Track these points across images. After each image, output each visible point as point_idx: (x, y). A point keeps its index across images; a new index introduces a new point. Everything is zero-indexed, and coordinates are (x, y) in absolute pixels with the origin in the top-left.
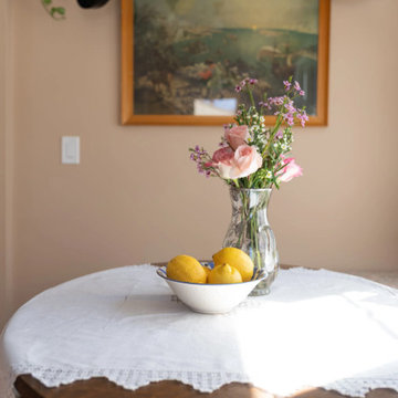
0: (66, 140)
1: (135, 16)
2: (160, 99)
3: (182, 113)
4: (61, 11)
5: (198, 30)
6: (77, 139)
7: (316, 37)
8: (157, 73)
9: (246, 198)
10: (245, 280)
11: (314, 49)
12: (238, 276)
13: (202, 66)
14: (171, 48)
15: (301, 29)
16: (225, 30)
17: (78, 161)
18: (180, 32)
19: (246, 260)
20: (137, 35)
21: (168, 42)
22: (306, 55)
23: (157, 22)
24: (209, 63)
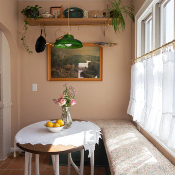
0: (33, 85)
1: (51, 52)
2: (58, 74)
3: (64, 78)
4: (32, 52)
5: (68, 56)
6: (36, 85)
7: (99, 57)
8: (57, 67)
9: (65, 109)
10: (61, 126)
11: (99, 61)
12: (59, 126)
13: (69, 65)
14: (61, 60)
15: (95, 55)
16: (75, 56)
17: (37, 90)
18: (63, 56)
19: (62, 122)
20: (52, 57)
21: (60, 59)
22: (97, 62)
23: (57, 54)
24: (71, 64)
